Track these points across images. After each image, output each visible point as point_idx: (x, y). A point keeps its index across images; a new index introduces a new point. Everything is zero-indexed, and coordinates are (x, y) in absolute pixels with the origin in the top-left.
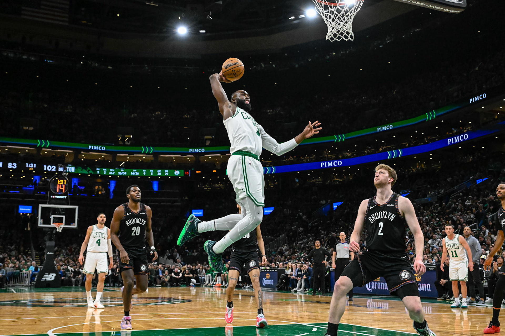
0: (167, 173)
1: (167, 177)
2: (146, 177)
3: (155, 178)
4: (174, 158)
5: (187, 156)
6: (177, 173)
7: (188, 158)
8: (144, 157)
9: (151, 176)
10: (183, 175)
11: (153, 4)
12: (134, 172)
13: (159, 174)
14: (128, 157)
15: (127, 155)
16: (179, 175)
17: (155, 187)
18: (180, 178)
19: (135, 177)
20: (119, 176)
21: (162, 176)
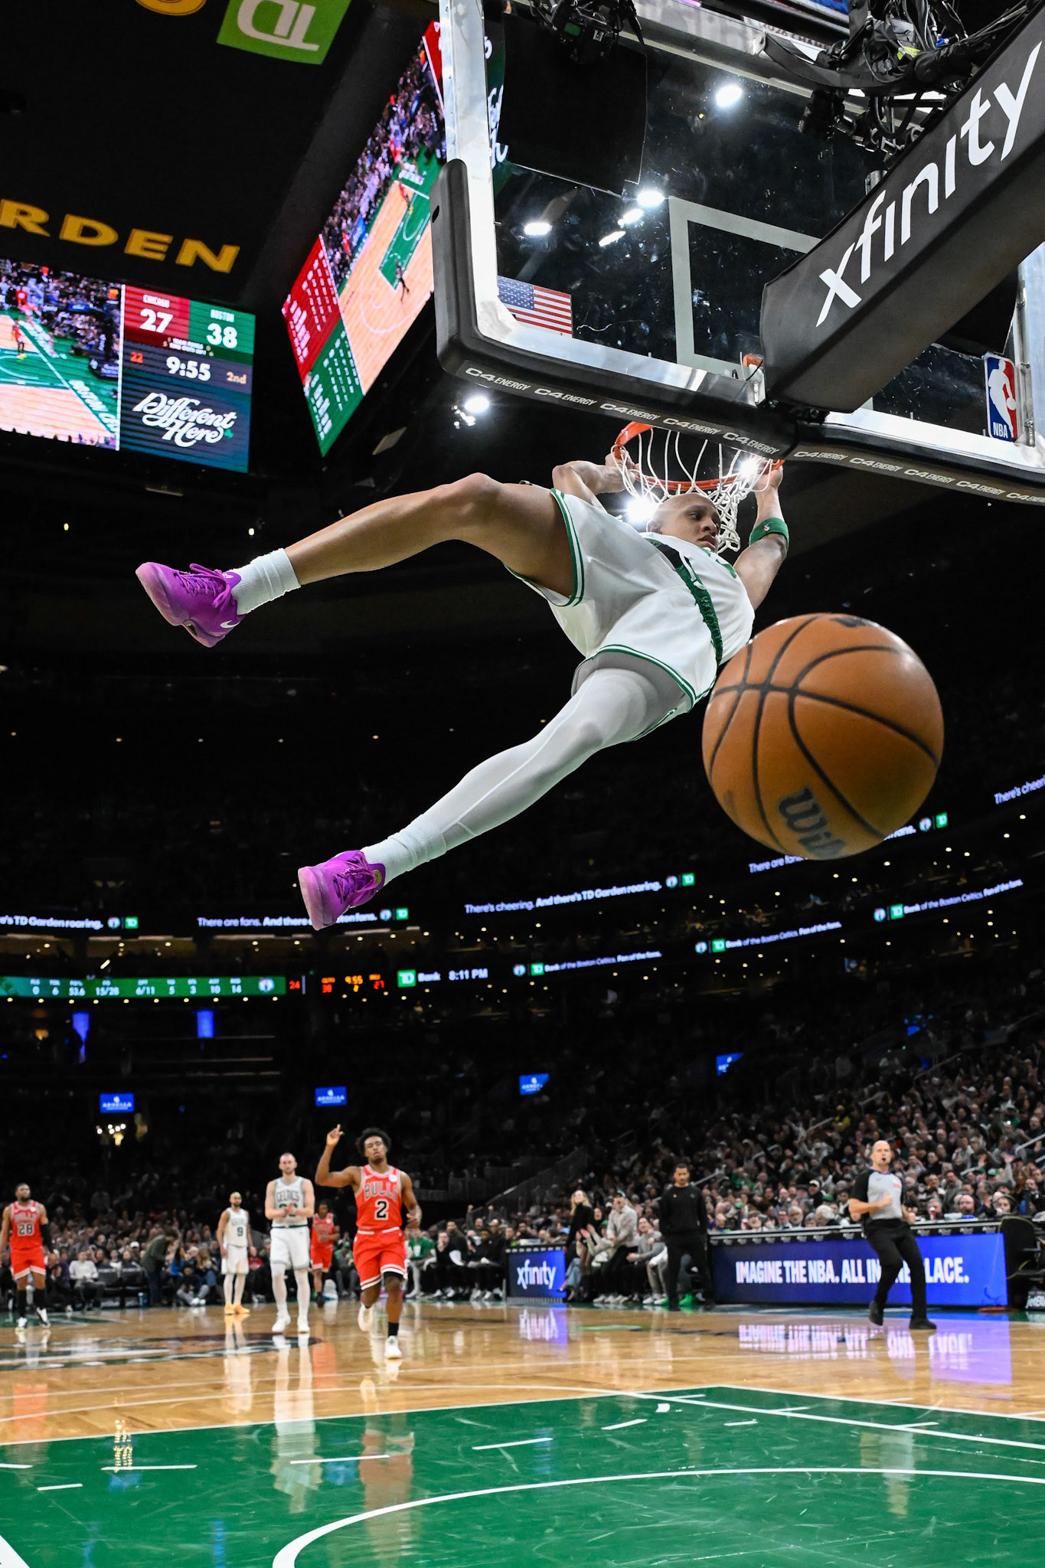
0: (236, 986)
1: (239, 997)
2: (177, 1000)
3: (202, 1002)
4: (255, 943)
5: (295, 936)
6: (266, 985)
7: (297, 943)
8: (168, 944)
9: (191, 998)
10: (283, 991)
11: (169, 489)
12: (142, 987)
13: (216, 990)
14: (122, 945)
15: (118, 938)
16: (272, 990)
17: (206, 1029)
18: (275, 999)
19: (147, 1000)
20: (100, 998)
21: (224, 994)
